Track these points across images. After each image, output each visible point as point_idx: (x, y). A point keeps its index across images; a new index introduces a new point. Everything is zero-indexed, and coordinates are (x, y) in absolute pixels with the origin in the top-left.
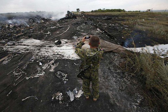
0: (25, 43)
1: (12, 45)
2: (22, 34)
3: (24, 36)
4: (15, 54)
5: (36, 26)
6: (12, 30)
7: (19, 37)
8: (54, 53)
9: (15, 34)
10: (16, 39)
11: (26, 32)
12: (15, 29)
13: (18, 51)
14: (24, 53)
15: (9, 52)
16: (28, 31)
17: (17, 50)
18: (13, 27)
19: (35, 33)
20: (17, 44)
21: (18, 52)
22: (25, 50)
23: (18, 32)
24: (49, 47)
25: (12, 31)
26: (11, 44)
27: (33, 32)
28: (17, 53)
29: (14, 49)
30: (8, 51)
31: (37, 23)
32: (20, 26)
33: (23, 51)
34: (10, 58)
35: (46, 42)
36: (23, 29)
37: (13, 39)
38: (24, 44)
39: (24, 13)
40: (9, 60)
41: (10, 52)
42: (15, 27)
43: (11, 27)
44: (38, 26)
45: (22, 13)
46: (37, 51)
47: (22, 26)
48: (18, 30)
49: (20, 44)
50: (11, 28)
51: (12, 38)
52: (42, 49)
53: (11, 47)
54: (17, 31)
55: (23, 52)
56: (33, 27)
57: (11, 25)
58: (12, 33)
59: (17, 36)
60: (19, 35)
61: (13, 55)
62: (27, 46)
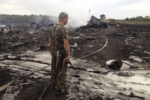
0: (41, 59)
1: (15, 59)
2: (22, 43)
3: (25, 47)
4: (25, 78)
5: (41, 34)
6: (6, 36)
7: (16, 47)
8: (122, 92)
9: (10, 43)
10: (12, 51)
11: (27, 41)
12: (11, 36)
13: (29, 72)
14: (45, 79)
15: (12, 72)
16: (31, 40)
17: (27, 70)
18: (9, 32)
19: (42, 43)
20: (25, 58)
21: (30, 75)
22: (44, 72)
23: (14, 41)
24: (94, 72)
25: (6, 38)
26: (13, 57)
27: (39, 43)
28: (29, 78)
29: (22, 68)
30: (9, 71)
31: (43, 31)
32: (18, 32)
33: (42, 75)
34: (16, 87)
35: (82, 61)
36: (22, 36)
37: (8, 50)
38: (39, 60)
39: (23, 16)
40: (16, 94)
41: (15, 74)
42: (10, 32)
43: (5, 32)
44: (44, 34)
45: (19, 15)
46: (73, 78)
47: (22, 32)
48: (14, 37)
49: (30, 59)
50: (4, 34)
51: (5, 48)
52: (83, 75)
53: (15, 64)
54: (14, 39)
55: (40, 78)
56: (37, 35)
57: (5, 30)
58: (6, 40)
59: (13, 45)
60: (17, 44)
61: (22, 81)
62: (46, 65)
